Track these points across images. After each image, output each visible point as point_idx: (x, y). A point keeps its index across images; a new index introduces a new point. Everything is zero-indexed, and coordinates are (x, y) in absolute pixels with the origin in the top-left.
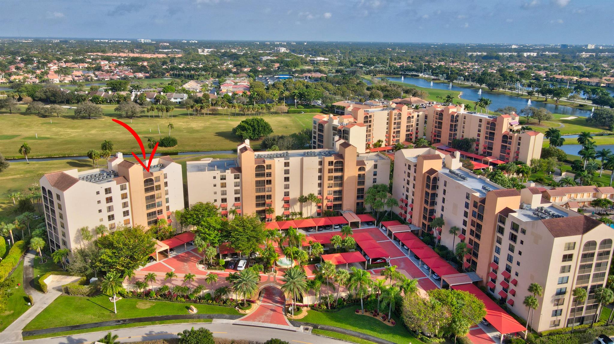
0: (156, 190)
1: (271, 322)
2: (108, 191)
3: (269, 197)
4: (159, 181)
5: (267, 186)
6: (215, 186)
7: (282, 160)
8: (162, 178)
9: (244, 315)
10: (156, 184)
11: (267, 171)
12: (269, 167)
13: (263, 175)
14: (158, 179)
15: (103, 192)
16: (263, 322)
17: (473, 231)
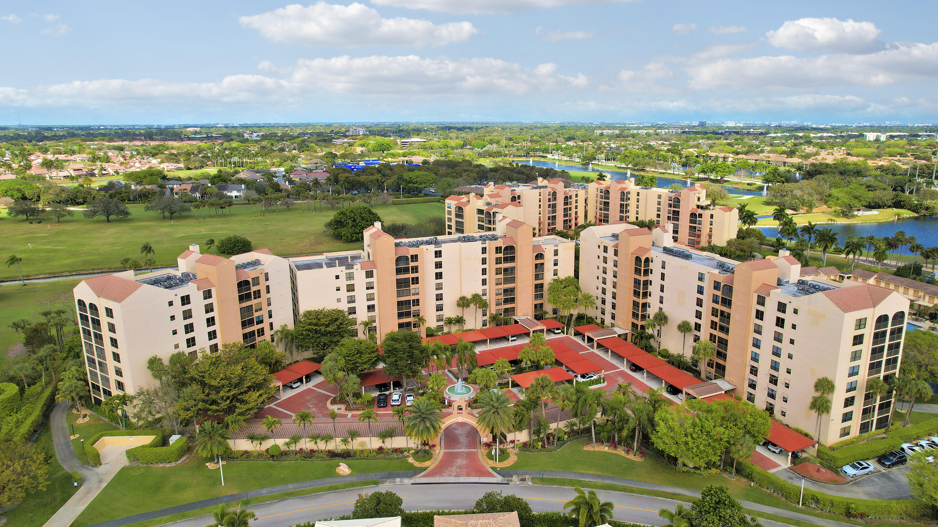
0: (255, 298)
1: (468, 475)
2: (186, 300)
3: (416, 302)
4: (258, 284)
5: (412, 286)
6: (338, 289)
7: (432, 248)
8: (262, 279)
9: (425, 469)
10: (253, 289)
11: (412, 264)
12: (415, 258)
13: (406, 270)
14: (256, 281)
15: (178, 302)
16: (456, 476)
17: (716, 323)
